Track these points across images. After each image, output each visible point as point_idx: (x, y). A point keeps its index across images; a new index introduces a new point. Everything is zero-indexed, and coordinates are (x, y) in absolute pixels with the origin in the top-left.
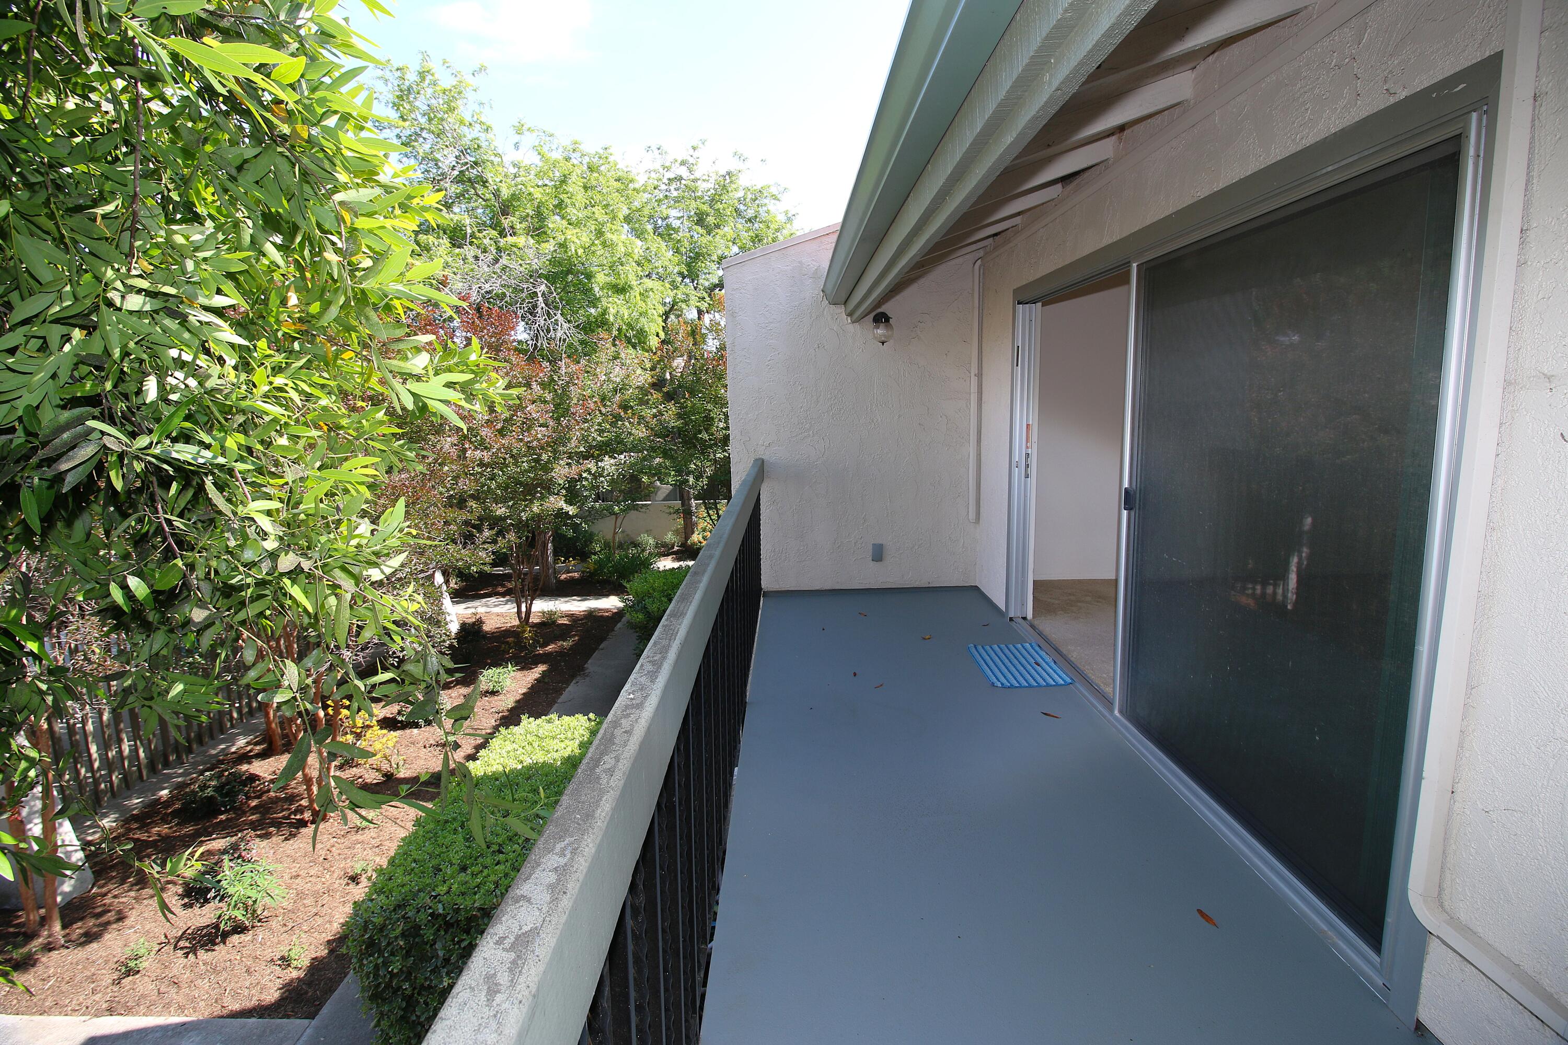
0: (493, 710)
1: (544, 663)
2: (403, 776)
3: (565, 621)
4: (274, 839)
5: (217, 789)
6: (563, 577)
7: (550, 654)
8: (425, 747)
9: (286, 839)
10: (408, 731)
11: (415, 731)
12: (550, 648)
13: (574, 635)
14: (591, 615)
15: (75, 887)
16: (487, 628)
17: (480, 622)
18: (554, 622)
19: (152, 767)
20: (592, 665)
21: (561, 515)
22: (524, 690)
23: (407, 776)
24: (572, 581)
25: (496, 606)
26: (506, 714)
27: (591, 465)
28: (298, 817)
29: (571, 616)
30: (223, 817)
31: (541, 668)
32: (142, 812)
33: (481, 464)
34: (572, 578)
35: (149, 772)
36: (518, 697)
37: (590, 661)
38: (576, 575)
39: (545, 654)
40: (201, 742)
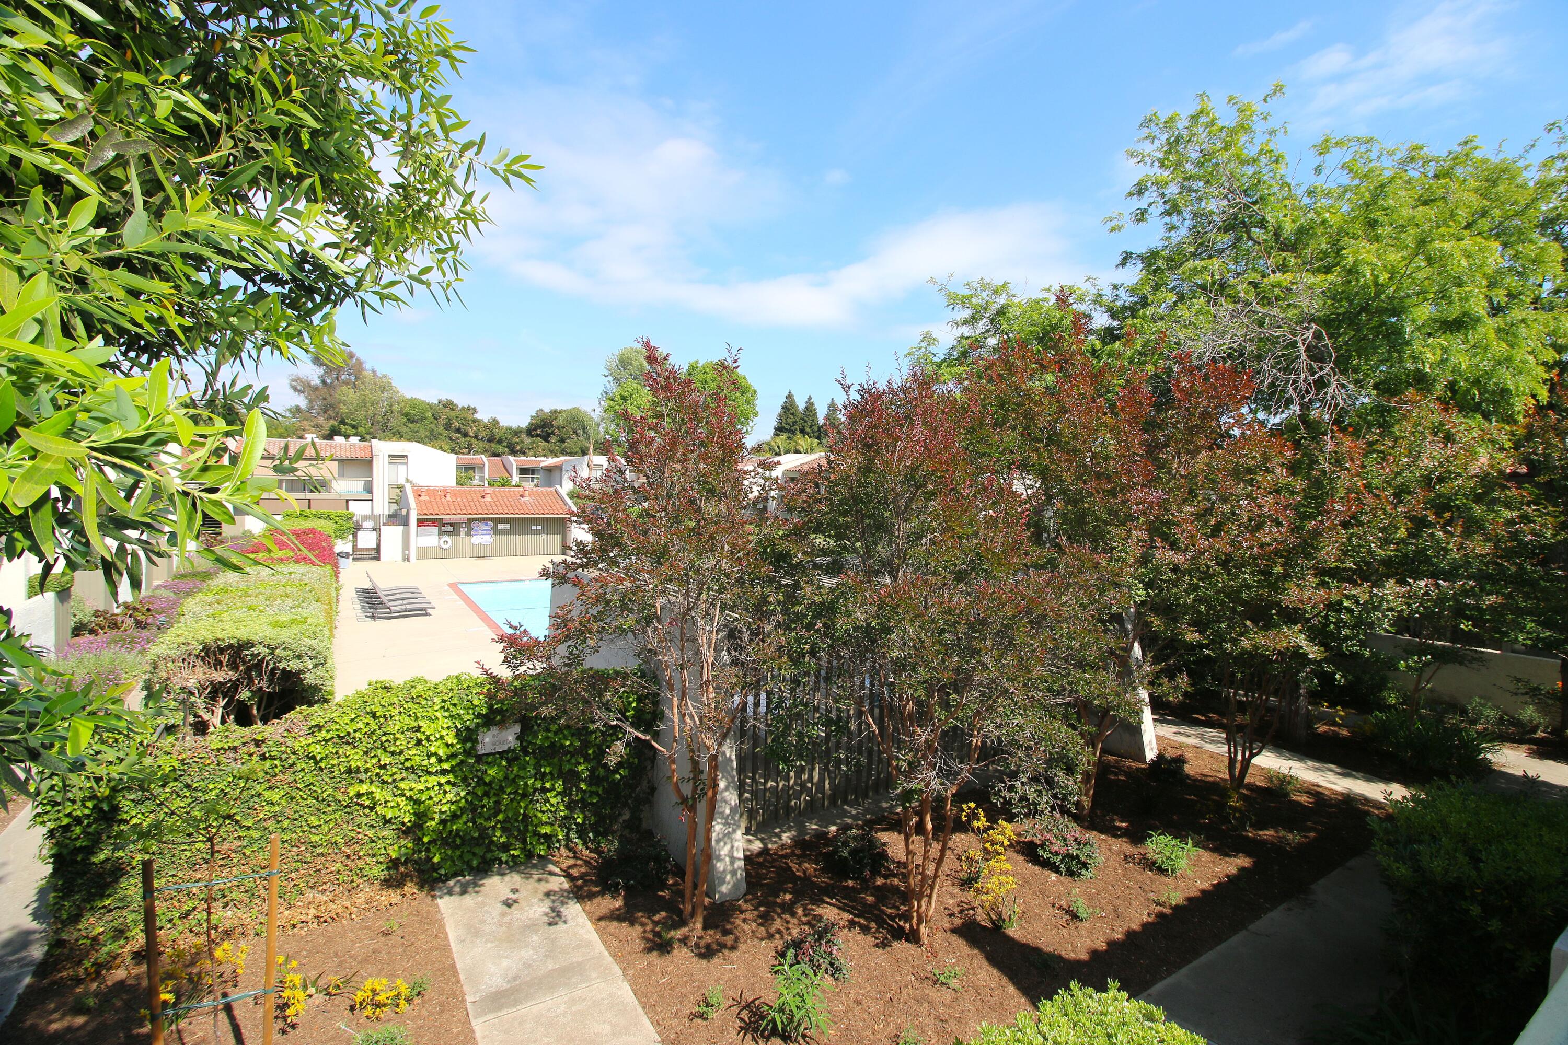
0: (1152, 896)
1: (1248, 854)
2: (1011, 934)
3: (1303, 799)
4: (869, 937)
5: (854, 852)
6: (1323, 728)
7: (1262, 843)
8: (1053, 906)
9: (877, 945)
10: (1046, 872)
11: (1053, 876)
12: (1267, 834)
13: (1310, 829)
14: (1348, 801)
15: (730, 890)
16: (1188, 769)
17: (1180, 761)
18: (1287, 795)
19: (833, 799)
20: (1323, 890)
21: (1298, 655)
22: (1206, 886)
23: (1016, 937)
24: (1334, 739)
25: (1212, 742)
26: (1167, 911)
27: (1362, 592)
28: (901, 923)
29: (1316, 793)
30: (850, 883)
31: (1243, 861)
32: (811, 841)
33: (1175, 569)
34: (1336, 734)
35: (830, 803)
36: (1194, 893)
37: (1322, 882)
38: (1344, 732)
39: (1254, 841)
40: (877, 791)
